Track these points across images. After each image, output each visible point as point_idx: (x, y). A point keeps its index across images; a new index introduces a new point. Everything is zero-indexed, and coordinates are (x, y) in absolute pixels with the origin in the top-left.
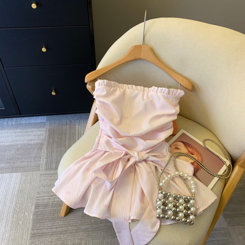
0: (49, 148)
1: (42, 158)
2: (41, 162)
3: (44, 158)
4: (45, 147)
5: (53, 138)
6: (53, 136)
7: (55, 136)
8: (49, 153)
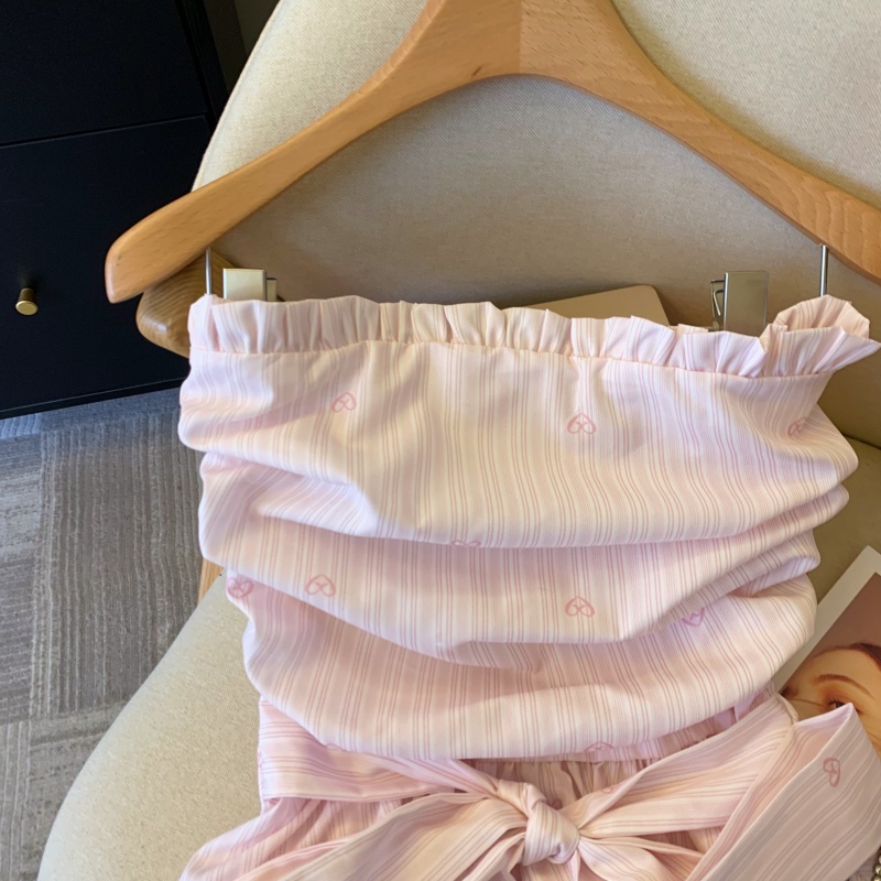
0: (67, 582)
1: (34, 641)
2: (33, 667)
3: (45, 643)
4: (45, 579)
5: (81, 522)
6: (82, 510)
7: (90, 509)
8: (72, 612)
